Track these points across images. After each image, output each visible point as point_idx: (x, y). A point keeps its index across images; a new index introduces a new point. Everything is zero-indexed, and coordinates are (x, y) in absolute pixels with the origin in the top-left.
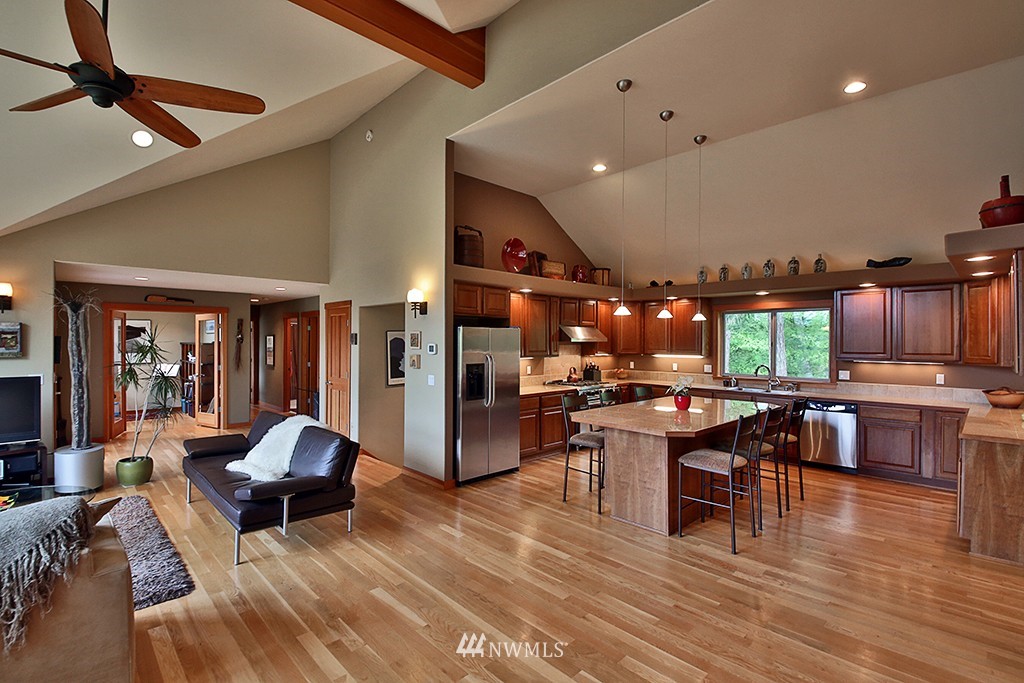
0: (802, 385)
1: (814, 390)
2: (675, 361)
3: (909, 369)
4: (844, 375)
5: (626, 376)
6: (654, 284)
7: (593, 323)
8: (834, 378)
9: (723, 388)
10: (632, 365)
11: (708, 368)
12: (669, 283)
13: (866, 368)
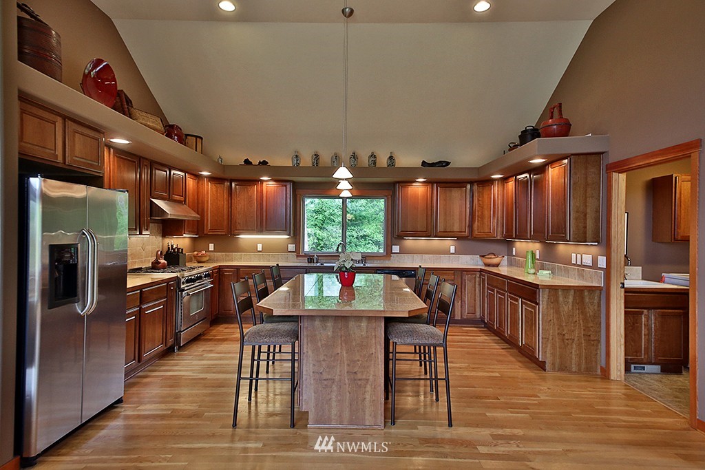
0: (367, 258)
1: (375, 262)
2: (260, 241)
3: (436, 243)
4: (396, 249)
5: (207, 258)
6: (247, 162)
7: (182, 199)
8: (389, 252)
9: (306, 265)
10: (211, 247)
11: (291, 247)
12: (265, 163)
13: (410, 243)
